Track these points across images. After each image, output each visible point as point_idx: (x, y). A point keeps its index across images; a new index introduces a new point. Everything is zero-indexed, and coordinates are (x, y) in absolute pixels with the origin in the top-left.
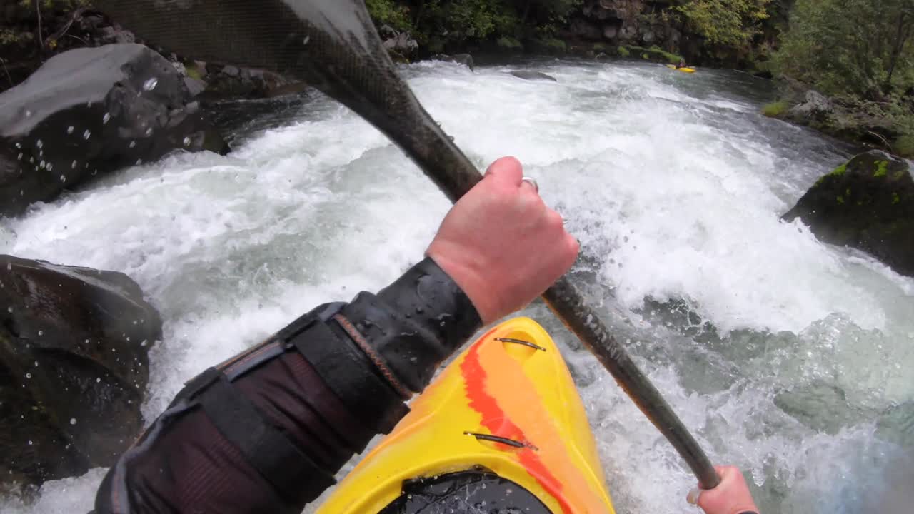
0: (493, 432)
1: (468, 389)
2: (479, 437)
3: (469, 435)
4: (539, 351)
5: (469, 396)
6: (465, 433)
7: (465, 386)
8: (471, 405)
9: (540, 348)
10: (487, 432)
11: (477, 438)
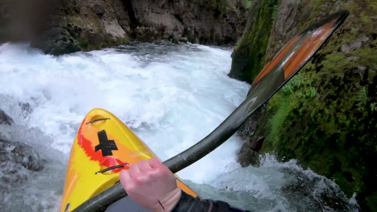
0: (107, 166)
1: (86, 153)
2: (103, 172)
3: (98, 173)
4: (107, 120)
5: (88, 156)
6: (96, 173)
7: (85, 152)
8: (91, 159)
9: (107, 119)
10: (105, 168)
11: (102, 173)
